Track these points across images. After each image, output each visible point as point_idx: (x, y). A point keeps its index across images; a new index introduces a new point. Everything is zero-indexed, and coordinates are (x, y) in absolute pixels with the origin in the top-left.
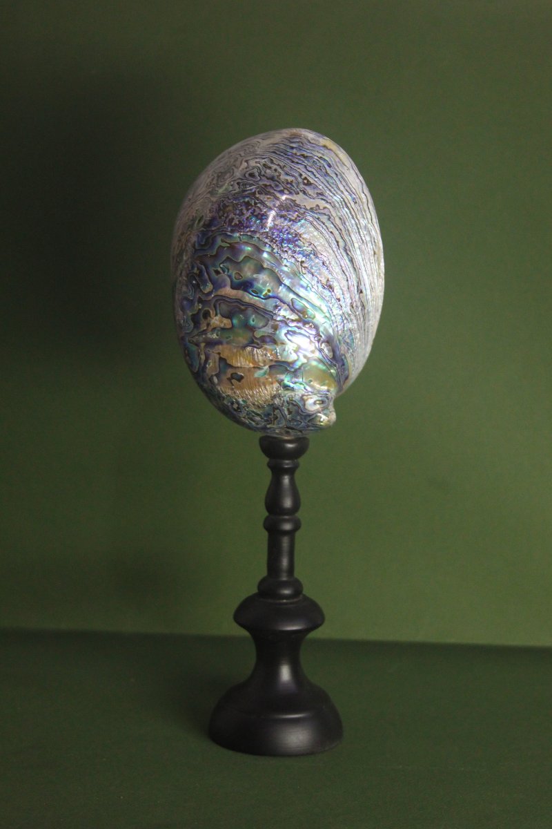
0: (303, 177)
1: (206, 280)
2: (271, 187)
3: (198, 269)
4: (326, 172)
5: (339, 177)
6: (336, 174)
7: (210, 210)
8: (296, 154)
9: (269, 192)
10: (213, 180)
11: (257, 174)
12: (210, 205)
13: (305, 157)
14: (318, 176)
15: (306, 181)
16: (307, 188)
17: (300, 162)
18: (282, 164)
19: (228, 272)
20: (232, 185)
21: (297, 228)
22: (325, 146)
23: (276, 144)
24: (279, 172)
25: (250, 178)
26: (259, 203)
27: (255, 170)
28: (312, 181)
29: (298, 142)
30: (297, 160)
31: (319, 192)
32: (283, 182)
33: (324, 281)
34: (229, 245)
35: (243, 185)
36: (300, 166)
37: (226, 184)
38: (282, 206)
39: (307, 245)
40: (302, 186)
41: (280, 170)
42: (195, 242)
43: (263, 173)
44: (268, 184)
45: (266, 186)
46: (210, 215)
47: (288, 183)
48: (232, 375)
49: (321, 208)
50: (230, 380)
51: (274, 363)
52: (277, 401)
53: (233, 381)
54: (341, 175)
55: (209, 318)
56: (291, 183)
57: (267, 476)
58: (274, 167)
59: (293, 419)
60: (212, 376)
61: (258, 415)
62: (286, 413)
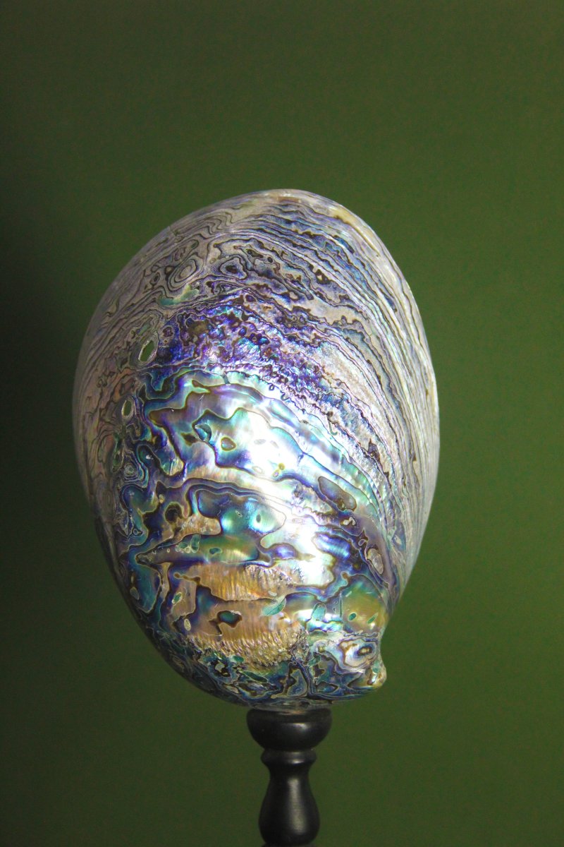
0: (315, 271)
1: (171, 454)
2: (268, 288)
3: (155, 433)
4: (348, 261)
5: (367, 268)
6: (363, 265)
7: (164, 331)
8: (296, 232)
9: (265, 297)
10: (156, 278)
11: (241, 268)
12: (162, 323)
13: (314, 237)
14: (337, 267)
15: (320, 277)
16: (323, 288)
17: (304, 245)
18: (279, 250)
19: (210, 437)
20: (198, 288)
21: (317, 358)
22: (338, 218)
23: (261, 216)
24: (276, 263)
25: (230, 275)
26: (252, 316)
27: (236, 261)
28: (329, 277)
29: (296, 212)
30: (300, 243)
31: (342, 294)
32: (285, 280)
33: (366, 445)
34: (206, 391)
35: (218, 286)
36: (308, 253)
37: (187, 287)
38: (290, 321)
39: (334, 384)
40: (316, 285)
41: (277, 260)
42: (143, 388)
43: (250, 265)
44: (262, 283)
45: (258, 286)
46: (168, 339)
47: (293, 281)
48: (220, 614)
49: (350, 321)
50: (215, 623)
51: (293, 591)
52: (298, 655)
53: (223, 625)
54: (369, 265)
55: (178, 518)
56: (298, 281)
57: (263, 777)
58: (266, 254)
59: (322, 683)
60: (181, 619)
61: (259, 679)
62: (312, 673)
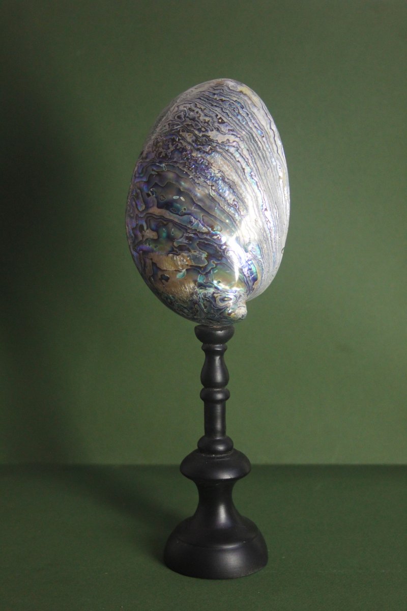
0: (218, 117)
2: (192, 126)
3: (136, 193)
4: (239, 113)
5: (250, 116)
6: (247, 114)
7: (148, 146)
9: (189, 130)
11: (183, 116)
13: (223, 101)
14: (231, 116)
15: (220, 121)
16: (220, 126)
17: (218, 105)
18: (203, 108)
19: (156, 194)
20: (165, 126)
21: (209, 158)
22: (241, 92)
23: (202, 92)
24: (200, 114)
25: (178, 120)
26: (182, 139)
27: (182, 113)
28: (225, 120)
29: (220, 89)
30: (216, 104)
31: (231, 129)
32: (202, 122)
33: (231, 201)
34: (157, 173)
35: (172, 125)
36: (216, 109)
38: (199, 141)
39: (217, 172)
40: (216, 125)
41: (200, 112)
43: (187, 115)
44: (190, 124)
45: (188, 125)
46: (148, 150)
47: (205, 123)
49: (231, 141)
51: (189, 267)
52: (195, 297)
53: (163, 281)
54: (251, 114)
55: (143, 231)
56: (208, 123)
58: (197, 110)
59: (209, 312)
60: (150, 277)
61: (185, 308)
62: (203, 307)
